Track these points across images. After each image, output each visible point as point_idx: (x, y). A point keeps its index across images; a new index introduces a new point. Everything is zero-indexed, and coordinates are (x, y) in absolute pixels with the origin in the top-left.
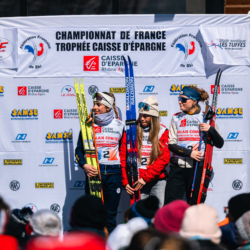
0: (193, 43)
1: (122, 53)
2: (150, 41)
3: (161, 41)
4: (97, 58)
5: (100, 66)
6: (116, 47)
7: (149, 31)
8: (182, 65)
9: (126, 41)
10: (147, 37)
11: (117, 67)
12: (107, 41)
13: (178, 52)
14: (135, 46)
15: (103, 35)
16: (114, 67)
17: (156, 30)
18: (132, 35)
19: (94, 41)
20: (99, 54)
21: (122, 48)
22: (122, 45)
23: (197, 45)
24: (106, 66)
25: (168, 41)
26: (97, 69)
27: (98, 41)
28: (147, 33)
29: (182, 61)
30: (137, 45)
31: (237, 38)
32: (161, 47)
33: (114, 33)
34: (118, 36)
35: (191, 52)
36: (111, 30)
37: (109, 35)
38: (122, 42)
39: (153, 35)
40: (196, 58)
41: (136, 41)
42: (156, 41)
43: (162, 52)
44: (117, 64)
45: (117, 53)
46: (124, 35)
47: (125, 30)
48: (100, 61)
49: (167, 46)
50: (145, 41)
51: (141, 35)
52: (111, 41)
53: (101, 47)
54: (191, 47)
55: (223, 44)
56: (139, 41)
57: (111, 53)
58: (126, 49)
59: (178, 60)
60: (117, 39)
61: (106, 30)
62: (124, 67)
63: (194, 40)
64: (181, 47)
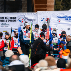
0: (23, 20)
1: (6, 22)
3: (15, 19)
7: (12, 17)
8: (20, 25)
9: (7, 19)
16: (4, 26)
17: (14, 17)
21: (6, 21)
22: (6, 20)
24: (2, 25)
25: (17, 19)
32: (15, 21)
33: (4, 17)
34: (5, 18)
35: (22, 22)
36: (3, 17)
39: (13, 18)
41: (9, 19)
42: (14, 19)
43: (15, 22)
44: (5, 25)
45: (4, 22)
46: (6, 18)
47: (6, 17)
50: (11, 19)
52: (3, 19)
54: (22, 21)
56: (10, 19)
57: (3, 22)
58: (7, 21)
59: (19, 24)
60: (5, 19)
61: (2, 16)
62: (6, 26)
63: (23, 19)
64: (20, 21)
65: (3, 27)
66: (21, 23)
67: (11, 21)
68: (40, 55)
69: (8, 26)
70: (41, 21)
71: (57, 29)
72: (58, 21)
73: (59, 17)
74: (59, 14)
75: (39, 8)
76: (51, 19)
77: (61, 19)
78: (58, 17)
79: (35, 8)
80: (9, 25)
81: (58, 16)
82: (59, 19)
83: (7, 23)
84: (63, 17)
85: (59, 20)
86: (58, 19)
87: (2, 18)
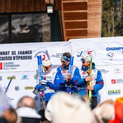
0: (44, 56)
1: (13, 61)
2: (25, 55)
3: (30, 55)
4: (2, 63)
5: (3, 67)
6: (10, 58)
7: (25, 51)
9: (14, 55)
10: (24, 53)
11: (11, 68)
12: (6, 56)
14: (18, 58)
15: (4, 53)
16: (9, 67)
17: (28, 50)
18: (17, 53)
22: (12, 58)
23: (46, 56)
24: (6, 67)
25: (33, 55)
26: (2, 69)
27: (2, 56)
28: (24, 51)
30: (19, 57)
32: (30, 58)
33: (9, 52)
34: (10, 53)
35: (44, 59)
36: (7, 51)
38: (13, 56)
39: (26, 52)
42: (28, 55)
43: (30, 60)
44: (10, 66)
45: (10, 61)
46: (13, 53)
47: (14, 51)
48: (3, 65)
49: (33, 57)
50: (23, 55)
51: (21, 53)
52: (8, 56)
53: (3, 59)
56: (20, 55)
57: (8, 61)
60: (10, 55)
61: (5, 51)
62: (14, 67)
63: (45, 54)
65: (8, 70)
67: (22, 58)
69: (17, 67)
70: (78, 56)
71: (108, 71)
72: (109, 56)
73: (110, 49)
74: (110, 42)
76: (96, 52)
77: (114, 52)
79: (65, 30)
82: (111, 51)
83: (16, 62)
85: (110, 54)
86: (109, 51)
87: (6, 54)
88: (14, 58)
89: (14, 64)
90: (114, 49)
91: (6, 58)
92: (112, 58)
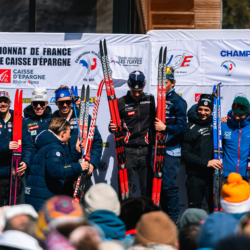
0: (95, 60)
1: (31, 67)
2: (57, 57)
3: (67, 57)
4: (9, 71)
5: (12, 79)
6: (26, 62)
8: (85, 80)
9: (35, 56)
10: (54, 53)
11: (27, 80)
12: (18, 56)
13: (82, 68)
14: (43, 62)
15: (15, 50)
16: (24, 80)
17: (62, 47)
18: (41, 51)
19: (7, 56)
20: (11, 67)
21: (31, 63)
22: (32, 61)
23: (99, 61)
24: (18, 79)
25: (73, 57)
26: (9, 81)
27: (10, 56)
28: (54, 49)
29: (85, 76)
30: (45, 60)
31: (134, 55)
32: (66, 63)
33: (25, 49)
34: (28, 51)
35: (93, 67)
36: (22, 46)
37: (20, 51)
38: (32, 57)
39: (60, 52)
40: (97, 73)
41: (44, 57)
42: (62, 57)
43: (67, 67)
44: (27, 77)
45: (27, 67)
46: (34, 51)
47: (35, 47)
48: (12, 74)
49: (72, 62)
50: (52, 57)
51: (49, 50)
52: (22, 56)
53: (13, 61)
54: (93, 63)
55: (122, 61)
56: (47, 57)
57: (22, 67)
58: (35, 64)
59: (82, 75)
61: (17, 46)
62: (33, 80)
63: (96, 57)
64: (84, 63)
66: (88, 73)
67: (50, 62)
68: (143, 202)
71: (222, 98)
72: (226, 67)
73: (228, 54)
74: (228, 41)
75: (163, 13)
76: (200, 58)
77: (235, 59)
78: (224, 53)
80: (43, 77)
81: (226, 49)
82: (229, 58)
83: (38, 70)
84: (245, 54)
85: (228, 64)
86: (226, 58)
87: (20, 53)
88: (35, 60)
89: (35, 73)
90: (236, 54)
91: (19, 62)
92: (230, 72)
